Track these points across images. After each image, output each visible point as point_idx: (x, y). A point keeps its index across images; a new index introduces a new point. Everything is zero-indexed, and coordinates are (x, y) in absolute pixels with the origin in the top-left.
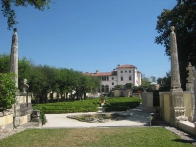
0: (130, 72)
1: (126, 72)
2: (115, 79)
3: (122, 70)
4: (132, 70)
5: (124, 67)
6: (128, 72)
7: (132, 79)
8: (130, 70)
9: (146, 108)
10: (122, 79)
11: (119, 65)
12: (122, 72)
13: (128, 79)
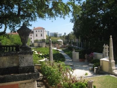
0: (41, 31)
1: (39, 31)
2: (32, 36)
3: (36, 30)
4: (42, 30)
5: (38, 28)
6: (40, 31)
7: (43, 35)
8: (41, 30)
9: (76, 60)
10: (37, 36)
11: (34, 27)
12: (36, 31)
13: (40, 35)
